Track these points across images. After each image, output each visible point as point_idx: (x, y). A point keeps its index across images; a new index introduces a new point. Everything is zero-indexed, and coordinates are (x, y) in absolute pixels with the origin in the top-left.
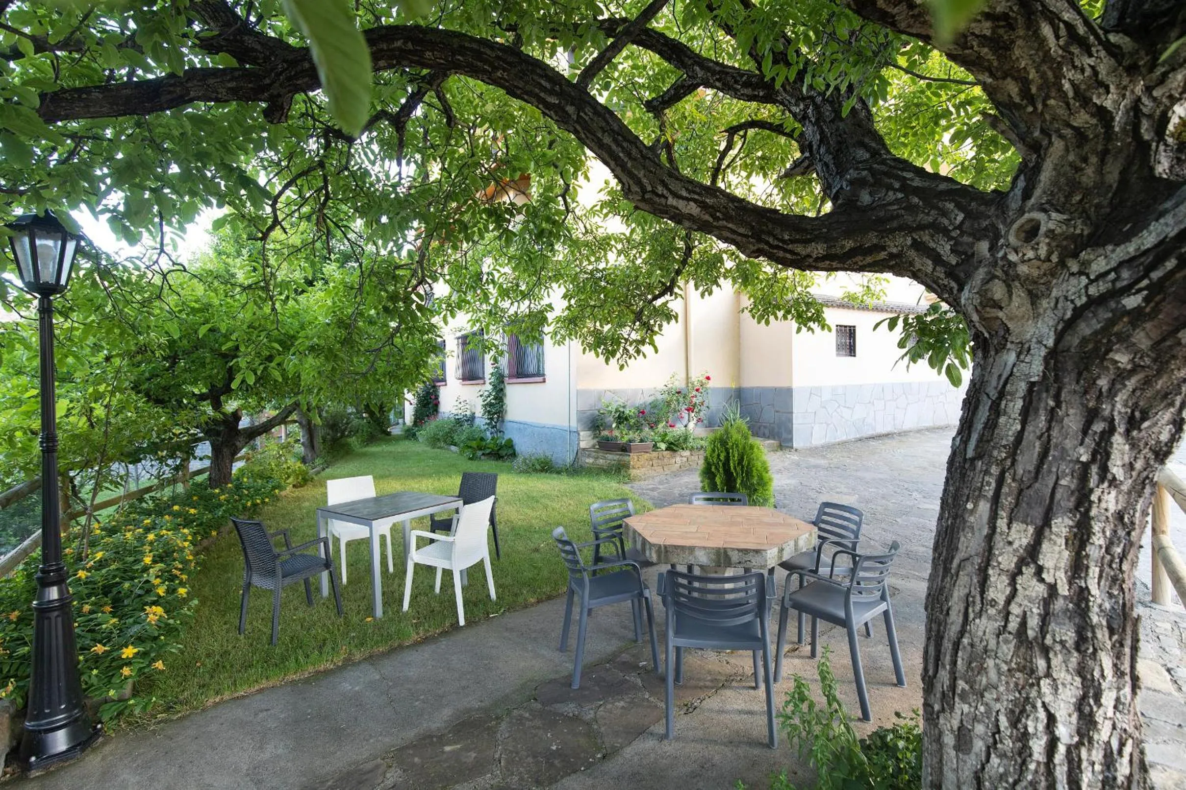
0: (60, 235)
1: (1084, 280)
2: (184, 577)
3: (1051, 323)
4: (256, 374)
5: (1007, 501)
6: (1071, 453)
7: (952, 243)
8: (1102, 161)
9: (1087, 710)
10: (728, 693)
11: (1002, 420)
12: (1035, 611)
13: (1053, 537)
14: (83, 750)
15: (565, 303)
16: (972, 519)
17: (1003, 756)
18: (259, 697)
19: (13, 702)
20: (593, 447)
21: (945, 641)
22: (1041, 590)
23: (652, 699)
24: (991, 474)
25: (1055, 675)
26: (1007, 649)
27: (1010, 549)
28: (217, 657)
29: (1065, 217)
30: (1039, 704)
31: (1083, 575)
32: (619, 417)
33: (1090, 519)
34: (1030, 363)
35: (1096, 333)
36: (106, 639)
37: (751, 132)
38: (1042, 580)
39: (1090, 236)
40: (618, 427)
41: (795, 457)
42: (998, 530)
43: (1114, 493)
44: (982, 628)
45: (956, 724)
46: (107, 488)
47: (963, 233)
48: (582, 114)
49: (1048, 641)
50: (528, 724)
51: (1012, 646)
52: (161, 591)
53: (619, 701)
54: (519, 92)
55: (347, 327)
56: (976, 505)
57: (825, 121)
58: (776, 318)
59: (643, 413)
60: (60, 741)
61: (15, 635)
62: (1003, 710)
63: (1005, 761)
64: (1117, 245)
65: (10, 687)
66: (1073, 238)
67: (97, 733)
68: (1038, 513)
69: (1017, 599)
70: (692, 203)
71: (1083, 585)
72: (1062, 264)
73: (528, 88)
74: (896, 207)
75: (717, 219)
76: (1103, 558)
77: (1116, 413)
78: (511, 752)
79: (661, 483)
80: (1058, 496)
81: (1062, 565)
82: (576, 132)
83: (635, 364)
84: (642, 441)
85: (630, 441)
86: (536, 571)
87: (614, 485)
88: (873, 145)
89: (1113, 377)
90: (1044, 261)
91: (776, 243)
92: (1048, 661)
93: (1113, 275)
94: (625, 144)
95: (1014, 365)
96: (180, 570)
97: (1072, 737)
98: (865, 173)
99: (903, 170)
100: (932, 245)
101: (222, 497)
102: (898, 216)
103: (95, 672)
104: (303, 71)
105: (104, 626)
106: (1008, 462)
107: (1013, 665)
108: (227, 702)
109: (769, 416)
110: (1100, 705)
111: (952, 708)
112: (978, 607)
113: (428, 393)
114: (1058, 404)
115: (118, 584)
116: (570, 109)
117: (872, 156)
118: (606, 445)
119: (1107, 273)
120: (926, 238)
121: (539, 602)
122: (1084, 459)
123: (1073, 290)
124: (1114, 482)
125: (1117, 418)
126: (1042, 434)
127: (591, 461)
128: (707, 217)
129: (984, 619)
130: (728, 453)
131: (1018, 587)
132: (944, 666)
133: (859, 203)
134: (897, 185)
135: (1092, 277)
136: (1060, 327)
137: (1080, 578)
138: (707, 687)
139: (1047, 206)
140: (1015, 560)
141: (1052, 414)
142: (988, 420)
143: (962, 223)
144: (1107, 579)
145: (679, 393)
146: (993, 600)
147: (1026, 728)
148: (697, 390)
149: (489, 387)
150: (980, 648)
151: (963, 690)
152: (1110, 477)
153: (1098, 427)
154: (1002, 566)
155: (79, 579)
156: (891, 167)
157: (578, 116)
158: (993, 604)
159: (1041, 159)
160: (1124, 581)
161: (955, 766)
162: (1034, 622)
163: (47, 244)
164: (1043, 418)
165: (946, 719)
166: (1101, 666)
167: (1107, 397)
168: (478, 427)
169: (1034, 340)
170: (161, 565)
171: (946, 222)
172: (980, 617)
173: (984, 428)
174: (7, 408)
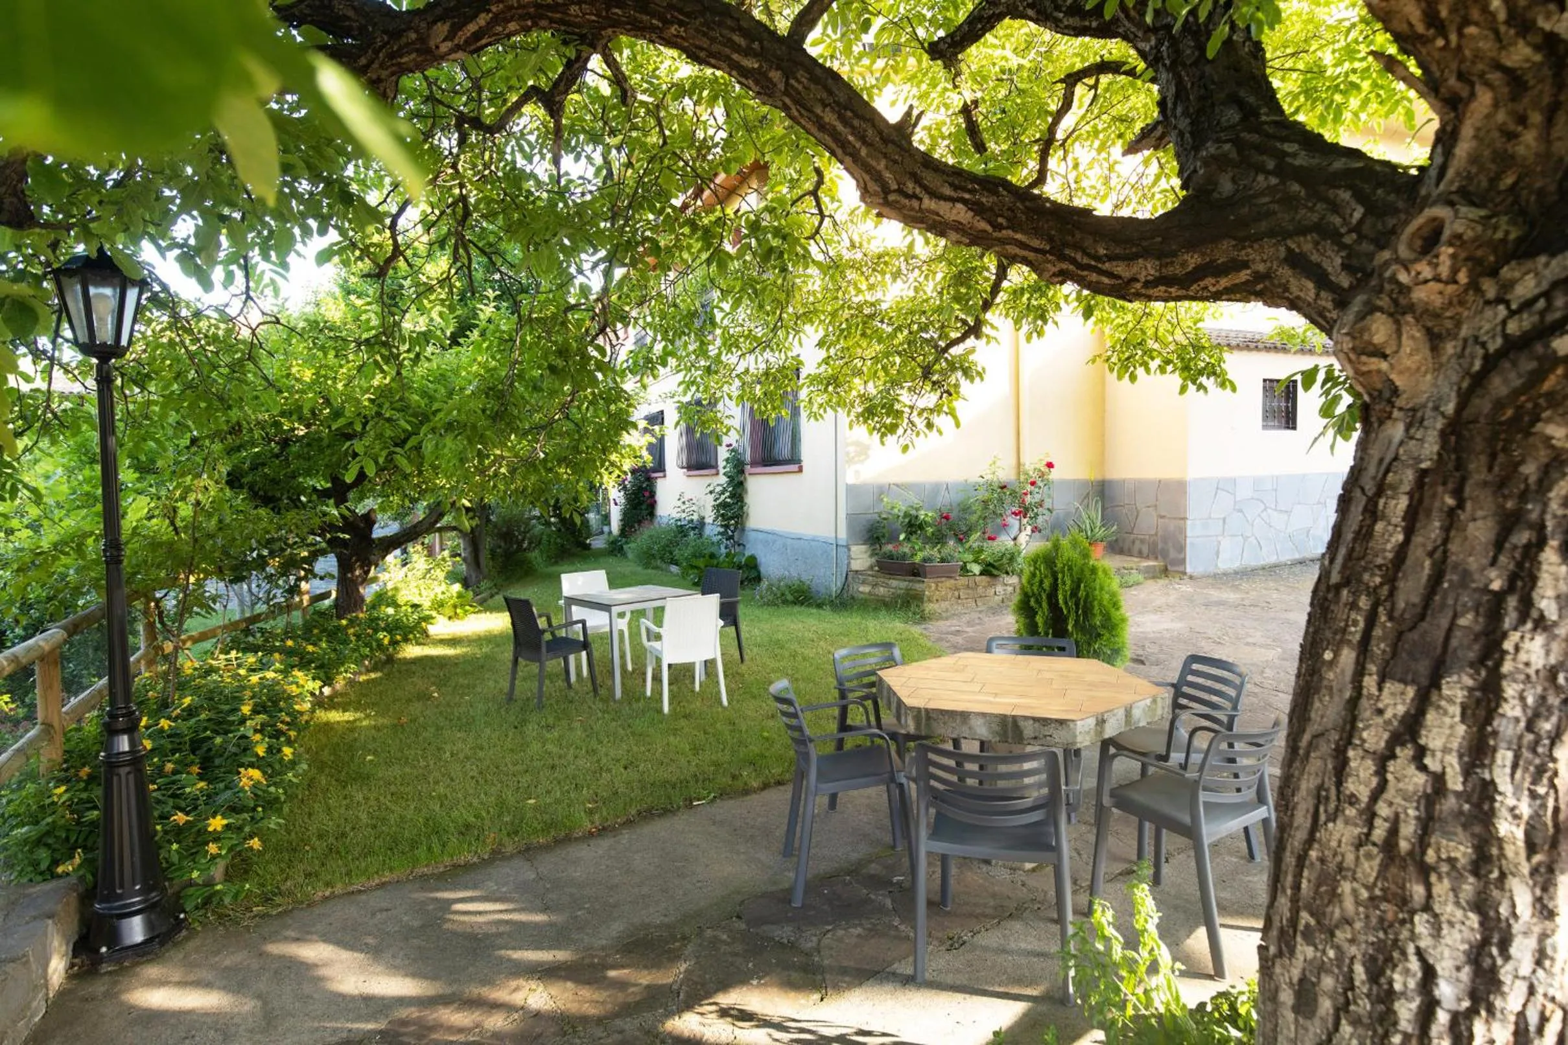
0: (116, 281)
1: (1502, 310)
2: (293, 734)
3: (1455, 378)
4: (376, 463)
5: (1379, 648)
6: (1476, 576)
7: (1343, 254)
8: (1550, 121)
9: (1487, 962)
10: (1017, 926)
11: (1379, 526)
12: (1412, 812)
13: (1443, 703)
14: (162, 944)
15: (822, 354)
16: (1331, 675)
17: (1356, 1022)
18: (379, 893)
19: (82, 879)
20: (871, 568)
21: (1288, 854)
22: (1419, 780)
23: (902, 927)
24: (1359, 609)
25: (1437, 908)
26: (1370, 868)
27: (1379, 720)
28: (331, 840)
29: (1483, 212)
30: (1411, 949)
31: (1487, 762)
32: (910, 525)
33: (1501, 677)
34: (1422, 440)
35: (1516, 393)
36: (191, 806)
37: (1105, 79)
38: (1423, 768)
39: (1520, 240)
40: (907, 539)
41: (1186, 588)
42: (1365, 692)
43: (1540, 640)
44: (1336, 836)
45: (1296, 973)
46: (198, 614)
47: (1361, 237)
48: (792, 82)
49: (1431, 856)
50: (723, 948)
51: (1377, 862)
52: (261, 750)
53: (855, 926)
54: (702, 54)
55: (500, 396)
56: (1336, 654)
57: (1184, 65)
58: (1148, 371)
59: (947, 518)
60: (135, 930)
61: (84, 795)
62: (1359, 957)
63: (1360, 1031)
64: (1553, 255)
65: (77, 860)
66: (1494, 246)
67: (179, 925)
68: (1423, 667)
69: (1386, 796)
70: (959, 206)
71: (1487, 776)
72: (1474, 285)
73: (716, 48)
74: (1266, 200)
75: (998, 227)
76: (1521, 737)
77: (1548, 517)
78: (696, 983)
79: (970, 623)
80: (1454, 642)
81: (1455, 745)
82: (785, 108)
83: (926, 443)
84: (943, 560)
85: (925, 560)
86: (767, 745)
87: (899, 625)
88: (1251, 100)
89: (1545, 460)
90: (1447, 283)
91: (1086, 261)
92: (1428, 887)
93: (1541, 304)
94: (856, 122)
95: (1401, 443)
96: (288, 724)
97: (1459, 1000)
98: (1227, 147)
99: (1284, 140)
100: (1315, 257)
101: (351, 631)
102: (1269, 214)
103: (175, 846)
104: (408, 44)
105: (188, 790)
106: (1385, 591)
107: (1378, 892)
108: (340, 896)
109: (1148, 524)
110: (1507, 958)
111: (1292, 952)
112: (1332, 806)
113: (640, 489)
114: (1461, 505)
115: (209, 738)
116: (775, 75)
117: (1244, 119)
118: (889, 566)
119: (1535, 300)
120: (1307, 247)
121: (765, 786)
122: (1496, 586)
123: (1487, 326)
124: (1541, 624)
125: (1550, 524)
126: (1435, 549)
127: (866, 589)
128: (984, 225)
129: (1340, 822)
130: (1056, 579)
131: (1389, 777)
132: (1284, 891)
133: (1216, 195)
134: (1271, 165)
135: (1514, 306)
136: (1465, 385)
137: (1483, 766)
138: (986, 916)
139: (1455, 198)
140: (1386, 736)
141: (1451, 517)
142: (1361, 527)
143: (1361, 221)
144: (1526, 770)
145: (1003, 487)
146: (1353, 795)
147: (1390, 982)
148: (1033, 484)
149: (723, 480)
150: (1332, 866)
151: (1307, 926)
152: (1535, 614)
153: (1523, 537)
154: (1367, 745)
155: (162, 730)
156: (1268, 136)
157: (787, 84)
158: (1353, 800)
159: (1459, 120)
160: (1556, 774)
161: (1292, 1035)
162: (1408, 829)
163: (103, 294)
164: (1437, 524)
165: (1283, 967)
166: (1512, 899)
167: (1537, 492)
168: (709, 537)
169: (1430, 405)
170: (262, 717)
171: (1337, 220)
172: (1334, 821)
173: (1355, 540)
174: (78, 507)
